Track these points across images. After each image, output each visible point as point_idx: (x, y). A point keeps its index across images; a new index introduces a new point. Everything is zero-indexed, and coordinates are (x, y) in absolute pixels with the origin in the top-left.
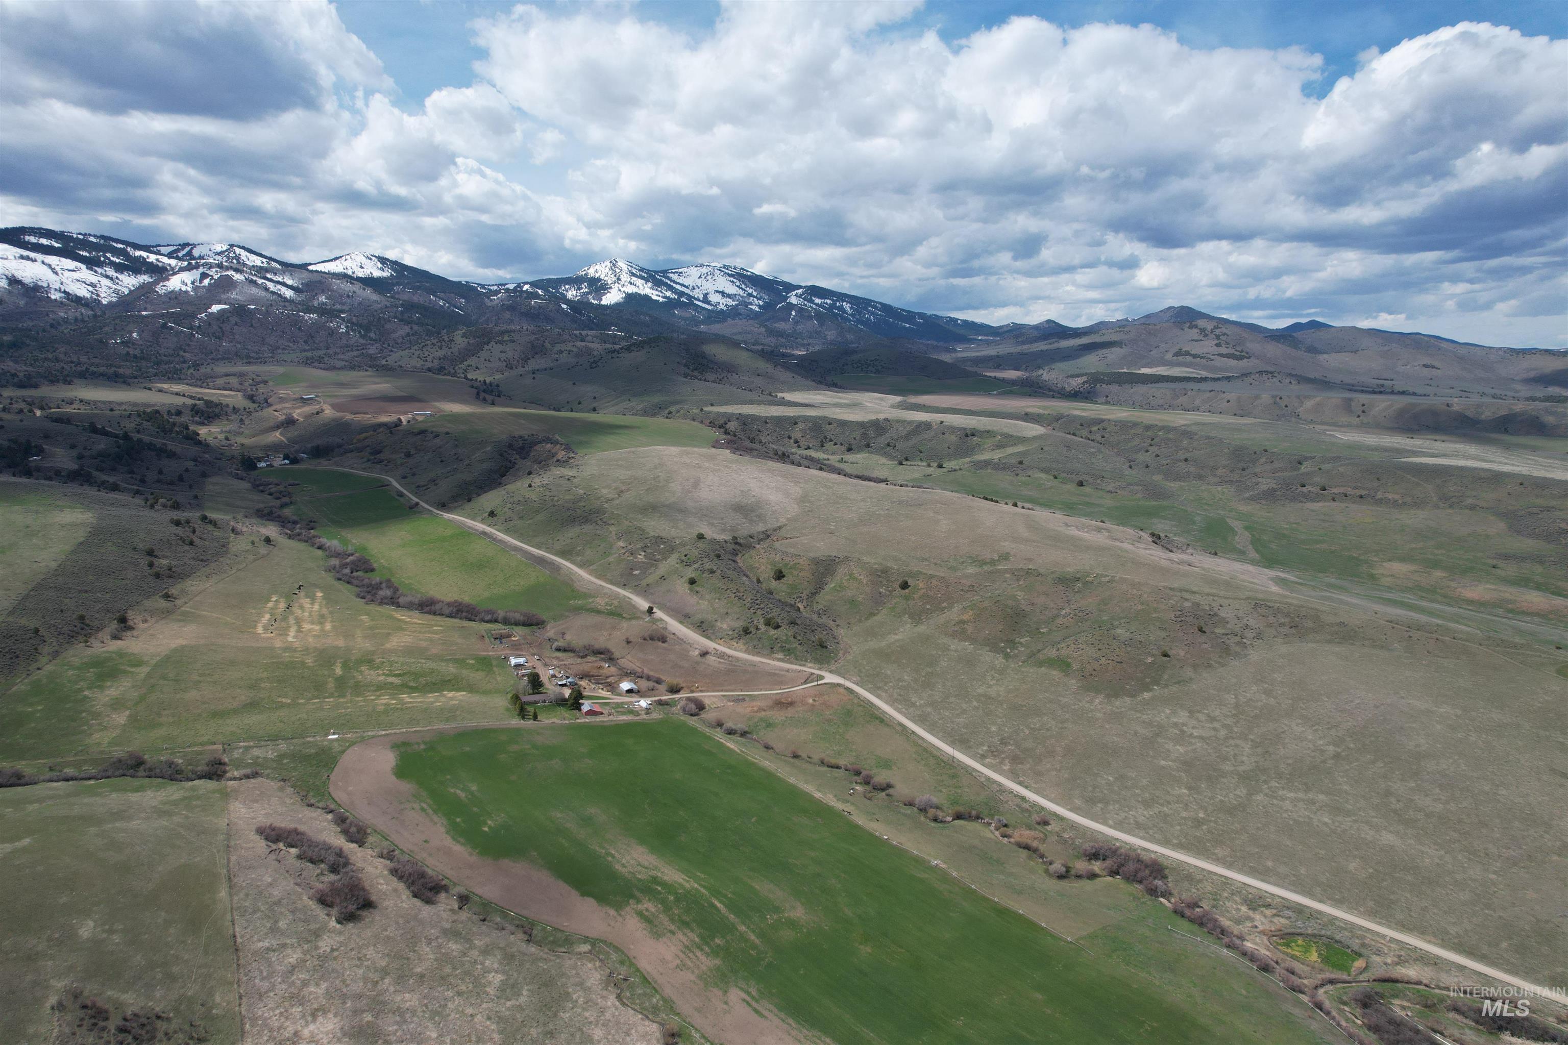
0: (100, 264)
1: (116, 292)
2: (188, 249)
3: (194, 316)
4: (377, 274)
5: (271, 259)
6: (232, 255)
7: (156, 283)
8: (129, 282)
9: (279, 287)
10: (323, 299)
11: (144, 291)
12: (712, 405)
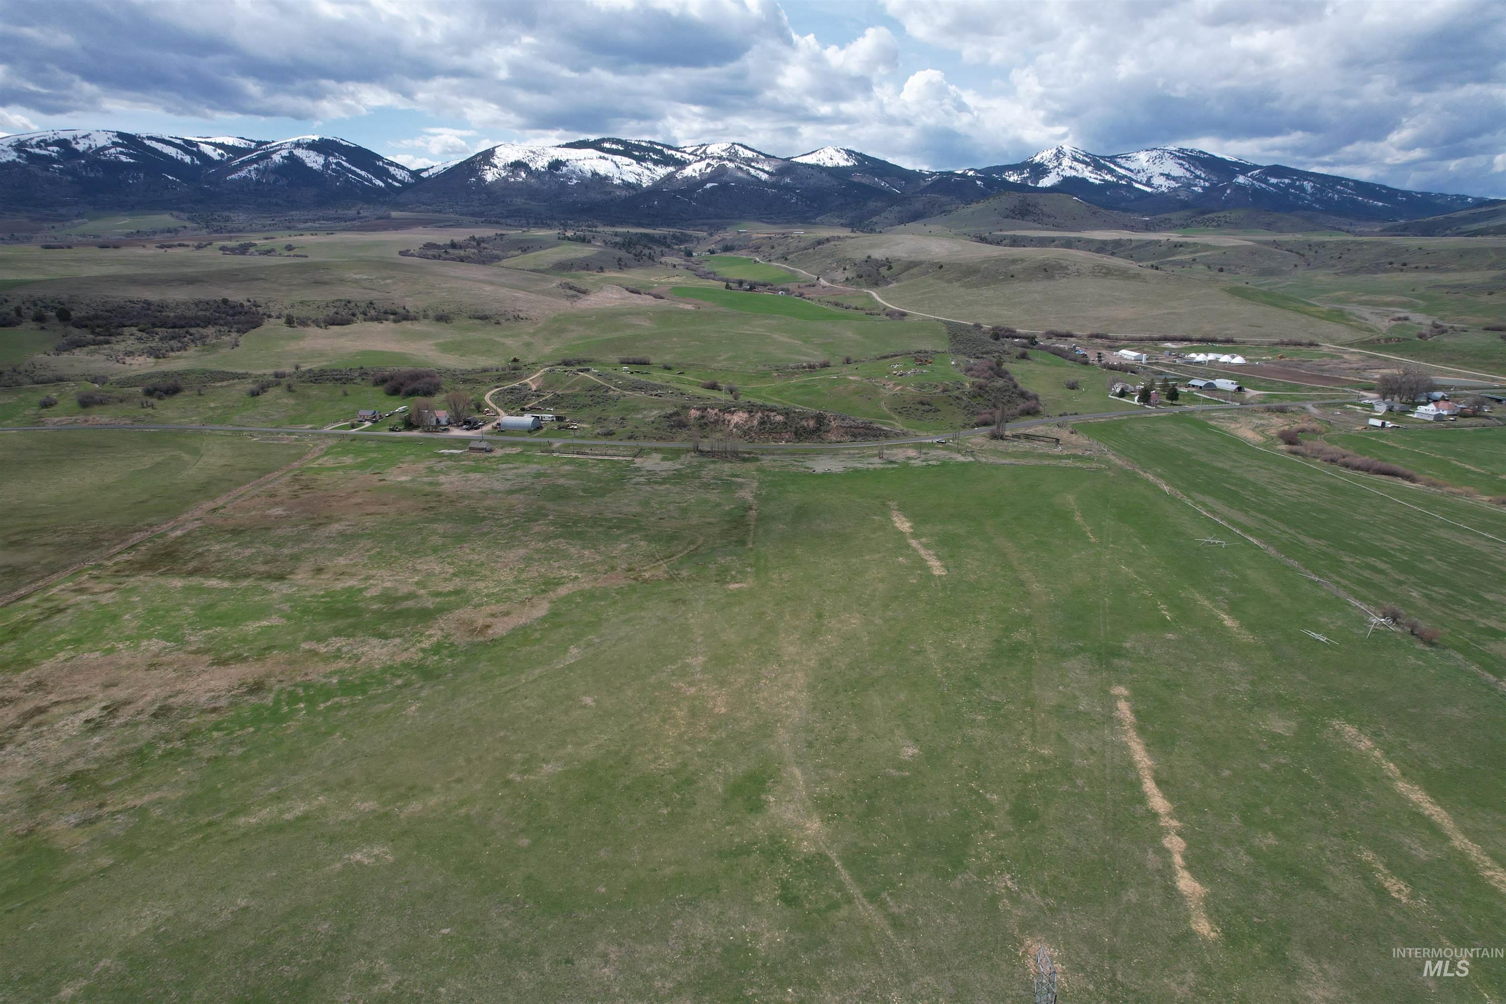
0: (645, 160)
1: (652, 179)
2: (704, 148)
3: (694, 191)
4: (843, 164)
5: (760, 153)
6: (733, 151)
7: (677, 171)
8: (661, 171)
9: (758, 172)
10: (788, 180)
11: (670, 177)
12: (1001, 230)
